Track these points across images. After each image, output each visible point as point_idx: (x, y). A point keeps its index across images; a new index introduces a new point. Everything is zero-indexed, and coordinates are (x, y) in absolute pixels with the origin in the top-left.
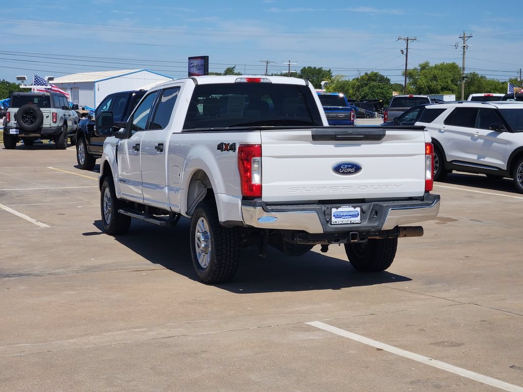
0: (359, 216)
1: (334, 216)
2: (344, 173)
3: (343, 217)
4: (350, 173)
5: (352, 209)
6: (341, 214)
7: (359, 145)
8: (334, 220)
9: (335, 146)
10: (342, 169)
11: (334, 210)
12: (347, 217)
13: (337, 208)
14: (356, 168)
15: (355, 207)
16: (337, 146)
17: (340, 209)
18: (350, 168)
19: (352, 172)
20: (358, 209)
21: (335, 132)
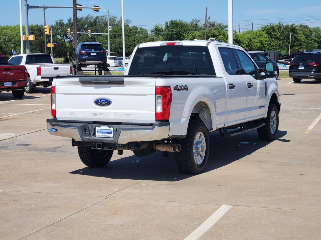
0: (112, 133)
1: (97, 132)
2: (100, 105)
3: (103, 133)
4: (104, 105)
5: (108, 128)
6: (101, 131)
7: (110, 87)
8: (97, 134)
9: (95, 88)
10: (99, 103)
11: (97, 128)
12: (105, 133)
13: (99, 127)
14: (108, 103)
15: (110, 127)
16: (96, 88)
17: (101, 128)
18: (104, 102)
19: (106, 105)
20: (112, 129)
21: (91, 79)
